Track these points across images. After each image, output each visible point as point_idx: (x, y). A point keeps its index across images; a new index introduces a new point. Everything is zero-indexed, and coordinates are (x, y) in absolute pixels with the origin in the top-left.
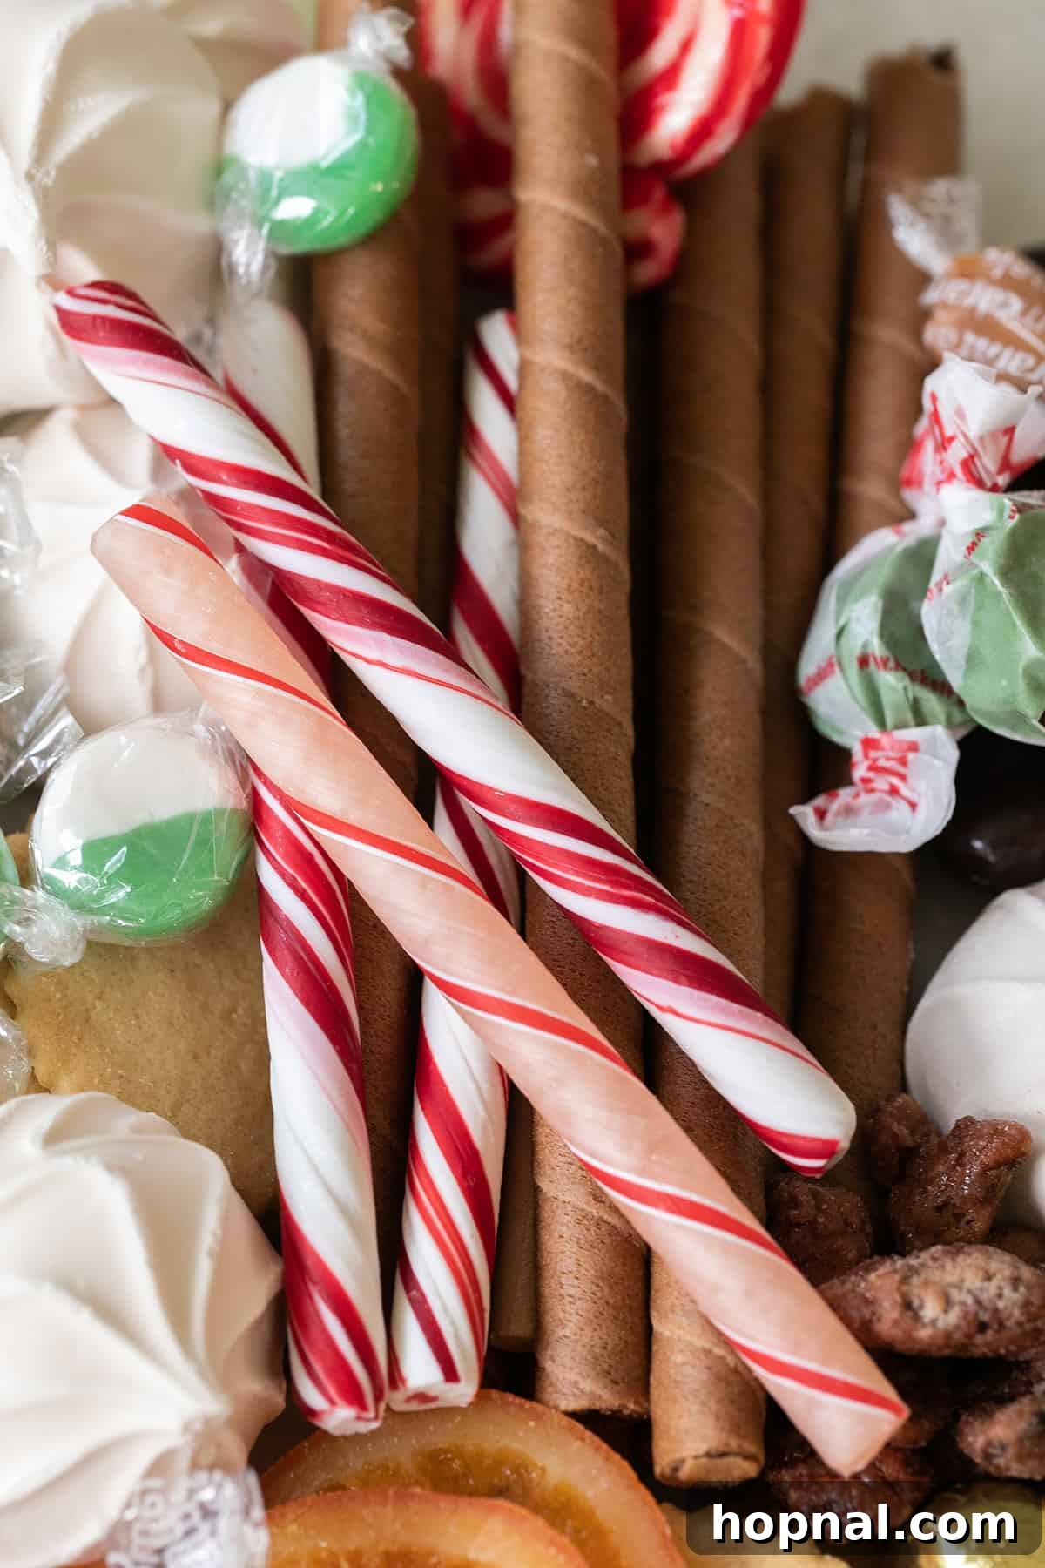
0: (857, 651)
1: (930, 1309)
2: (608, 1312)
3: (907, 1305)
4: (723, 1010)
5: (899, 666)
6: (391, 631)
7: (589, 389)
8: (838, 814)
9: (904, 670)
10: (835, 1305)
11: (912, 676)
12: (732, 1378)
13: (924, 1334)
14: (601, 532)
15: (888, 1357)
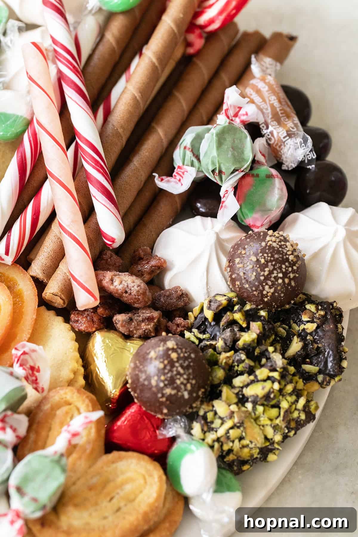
0: (185, 145)
1: (116, 283)
2: (50, 258)
3: (112, 280)
4: (105, 201)
5: (192, 151)
6: (76, 91)
7: (154, 64)
8: (166, 181)
9: (193, 153)
10: (97, 276)
11: (194, 155)
12: (67, 281)
13: (112, 287)
14: (140, 94)
15: (101, 289)
